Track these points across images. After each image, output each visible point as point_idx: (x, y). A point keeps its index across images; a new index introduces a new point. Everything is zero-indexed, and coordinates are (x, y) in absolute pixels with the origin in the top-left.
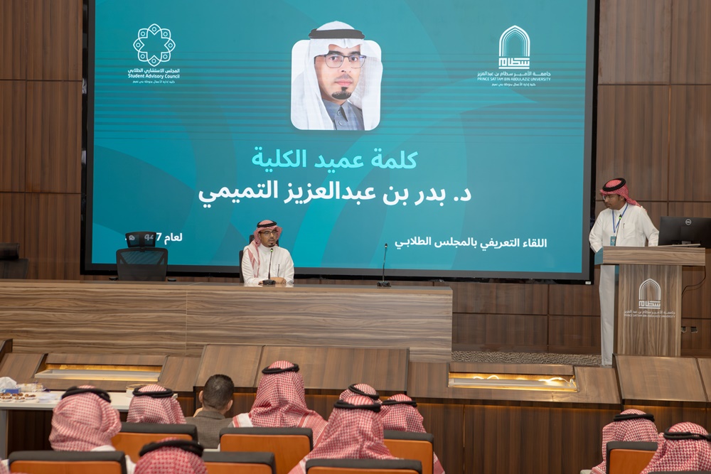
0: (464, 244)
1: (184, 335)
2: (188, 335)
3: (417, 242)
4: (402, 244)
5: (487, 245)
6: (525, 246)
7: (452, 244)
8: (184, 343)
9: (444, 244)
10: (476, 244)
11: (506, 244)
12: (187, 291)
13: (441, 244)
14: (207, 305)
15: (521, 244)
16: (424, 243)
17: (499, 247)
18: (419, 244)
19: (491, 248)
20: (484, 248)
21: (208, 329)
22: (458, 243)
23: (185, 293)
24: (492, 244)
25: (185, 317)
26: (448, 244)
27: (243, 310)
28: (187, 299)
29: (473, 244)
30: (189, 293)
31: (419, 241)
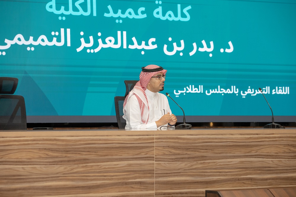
0: (228, 91)
1: (153, 184)
2: (157, 183)
3: (192, 90)
4: (180, 92)
5: (246, 93)
6: (274, 93)
7: (219, 92)
8: (153, 192)
9: (213, 92)
10: (237, 92)
12: (155, 137)
13: (211, 92)
15: (271, 92)
16: (197, 92)
17: (255, 95)
18: (193, 92)
19: (249, 95)
20: (244, 95)
21: (174, 176)
22: (224, 91)
23: (153, 139)
24: (249, 91)
25: (153, 164)
26: (216, 92)
28: (155, 145)
29: (235, 92)
30: (156, 139)
31: (194, 89)
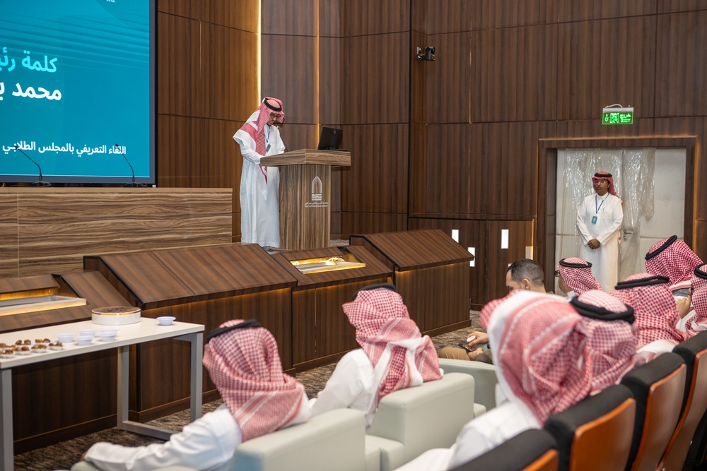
0: (63, 149)
1: (16, 250)
2: (22, 249)
3: (23, 146)
4: (10, 148)
5: (82, 151)
6: (110, 152)
7: (53, 149)
8: (18, 260)
9: (47, 149)
10: (73, 150)
11: (96, 151)
12: (18, 195)
13: (45, 150)
14: (39, 212)
15: (108, 151)
16: (29, 148)
17: (91, 154)
18: (25, 148)
19: (85, 153)
20: (80, 154)
21: (41, 241)
22: (59, 149)
23: (16, 197)
24: (85, 150)
25: (16, 227)
26: (50, 149)
27: (74, 215)
28: (18, 204)
29: (70, 150)
30: (20, 197)
31: (25, 146)
